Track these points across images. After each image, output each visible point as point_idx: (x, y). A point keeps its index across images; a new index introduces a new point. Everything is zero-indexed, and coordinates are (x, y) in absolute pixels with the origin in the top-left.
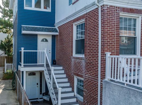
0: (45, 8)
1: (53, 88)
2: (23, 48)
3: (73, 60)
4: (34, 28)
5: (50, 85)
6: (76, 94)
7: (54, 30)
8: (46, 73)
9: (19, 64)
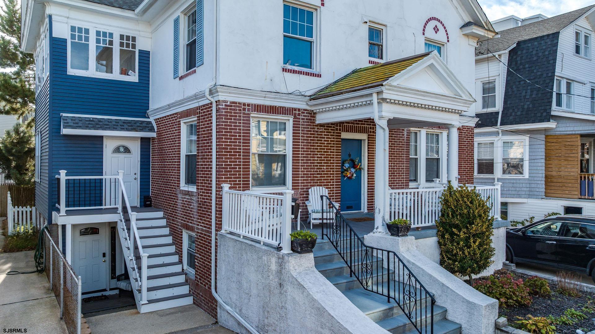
0: (124, 72)
1: (134, 258)
2: (63, 172)
3: (180, 196)
4: (93, 120)
5: (128, 251)
6: (186, 267)
7: (144, 125)
8: (121, 226)
9: (53, 206)
